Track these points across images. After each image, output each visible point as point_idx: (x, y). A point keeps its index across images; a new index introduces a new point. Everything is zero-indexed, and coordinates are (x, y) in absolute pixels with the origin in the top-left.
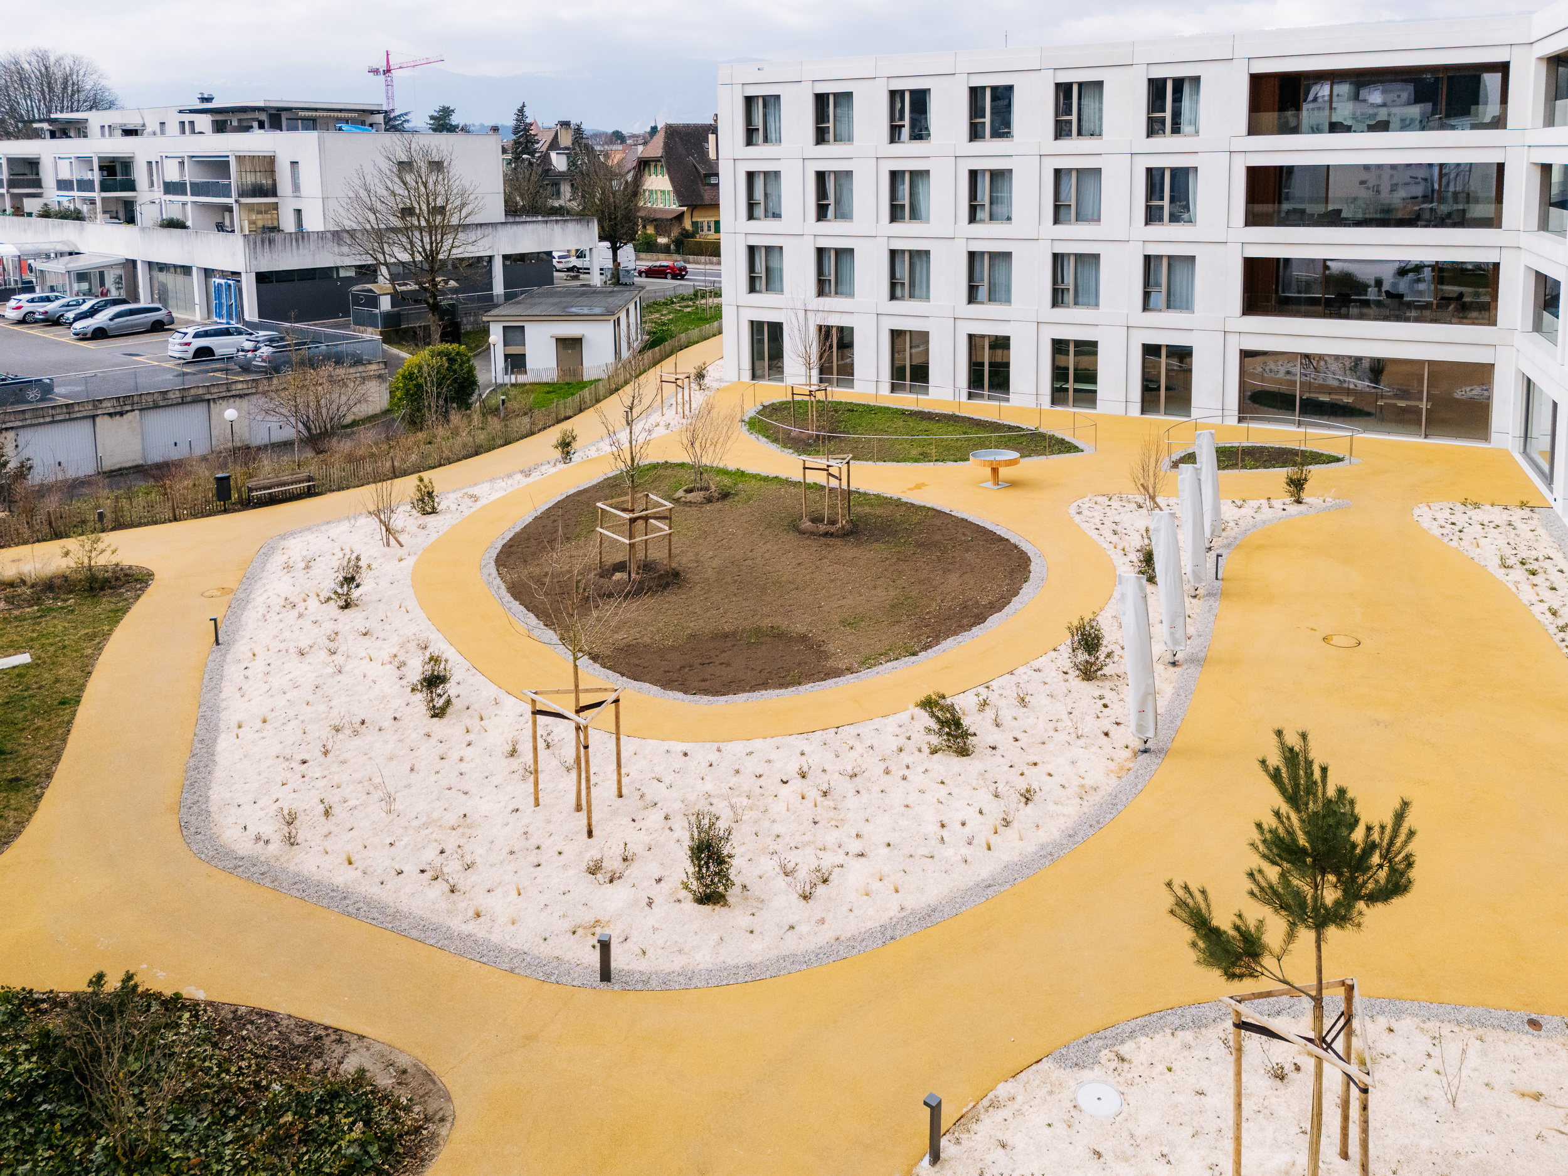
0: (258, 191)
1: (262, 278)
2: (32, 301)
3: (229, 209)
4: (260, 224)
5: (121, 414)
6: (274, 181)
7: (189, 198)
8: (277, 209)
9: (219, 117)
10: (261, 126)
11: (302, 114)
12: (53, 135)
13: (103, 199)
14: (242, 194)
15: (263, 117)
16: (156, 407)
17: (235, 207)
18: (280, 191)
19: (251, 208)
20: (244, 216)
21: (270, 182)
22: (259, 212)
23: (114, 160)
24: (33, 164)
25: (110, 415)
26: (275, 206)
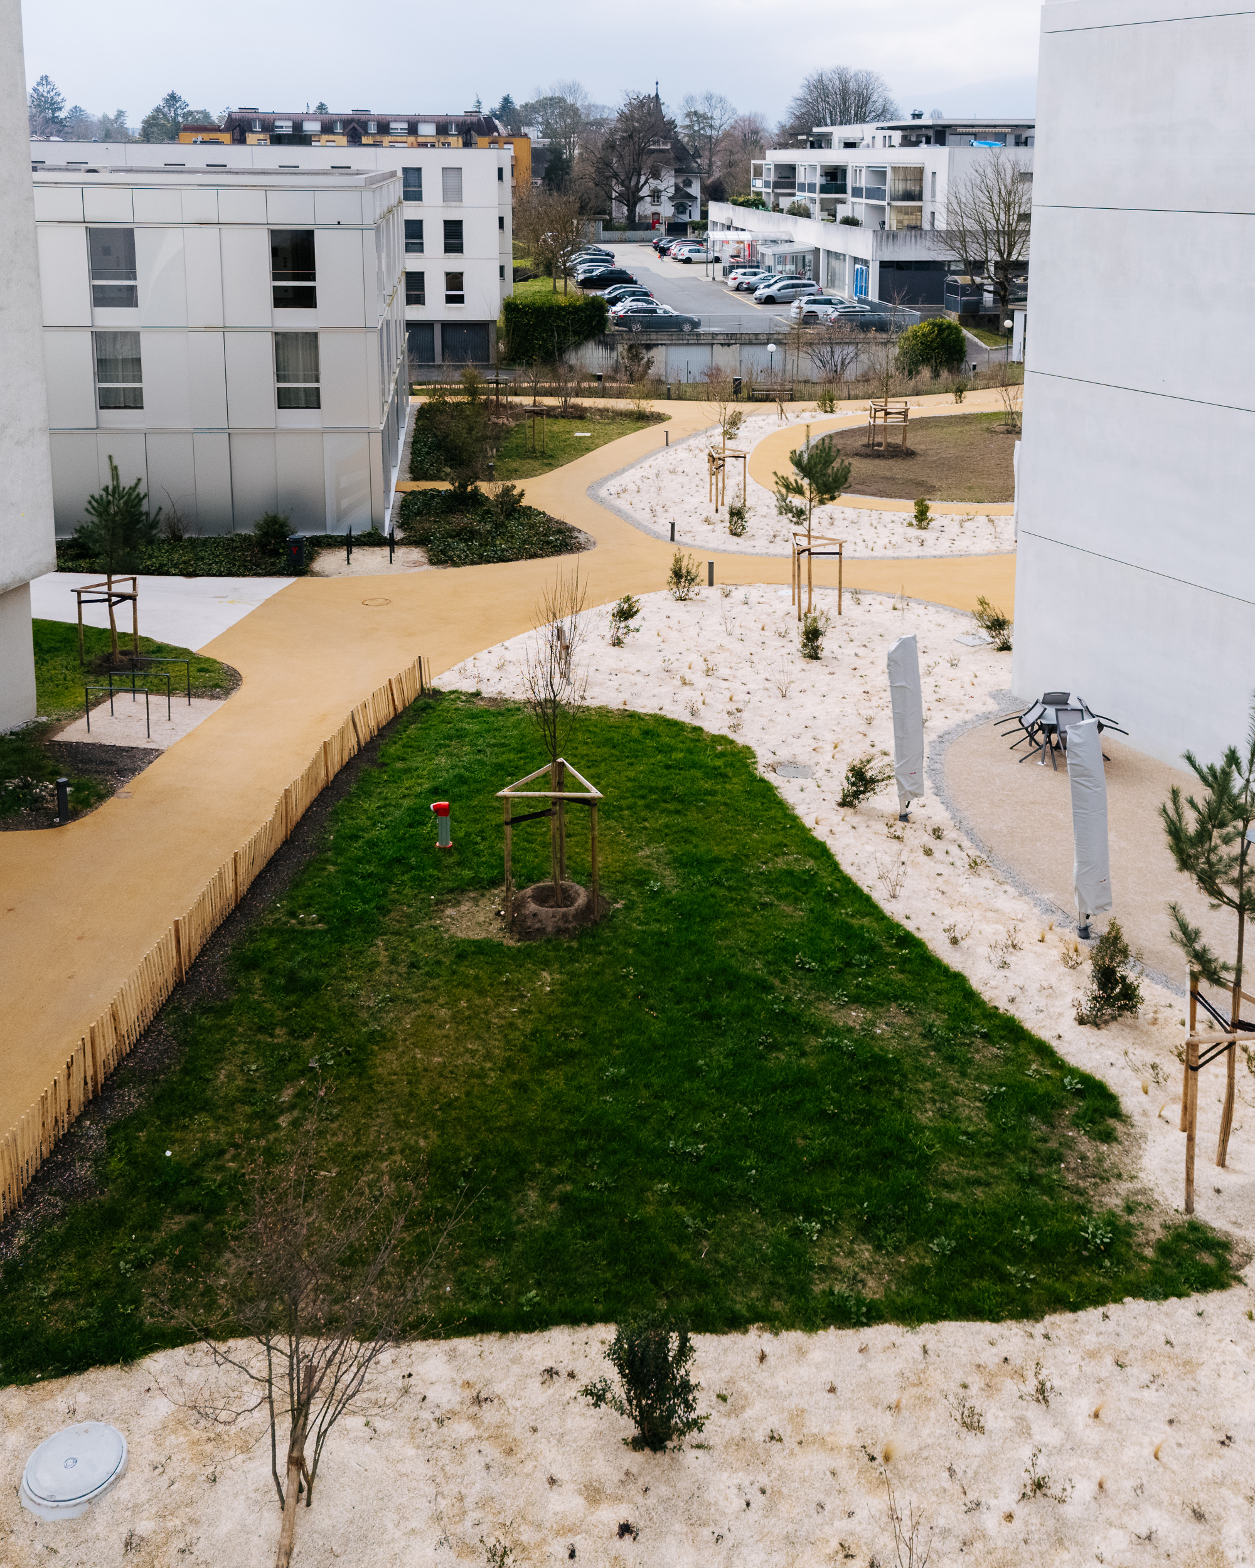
0: (908, 196)
1: (884, 265)
2: (744, 274)
3: (882, 208)
4: (906, 223)
5: (729, 345)
6: (921, 187)
7: (864, 201)
8: (921, 211)
9: (906, 133)
10: (928, 142)
11: (960, 130)
12: (812, 146)
13: (822, 199)
14: (893, 199)
15: (931, 133)
16: (751, 344)
17: (887, 208)
18: (924, 198)
19: (899, 210)
20: (893, 216)
21: (918, 188)
22: (907, 213)
23: (836, 168)
24: (792, 168)
25: (722, 345)
26: (920, 209)
